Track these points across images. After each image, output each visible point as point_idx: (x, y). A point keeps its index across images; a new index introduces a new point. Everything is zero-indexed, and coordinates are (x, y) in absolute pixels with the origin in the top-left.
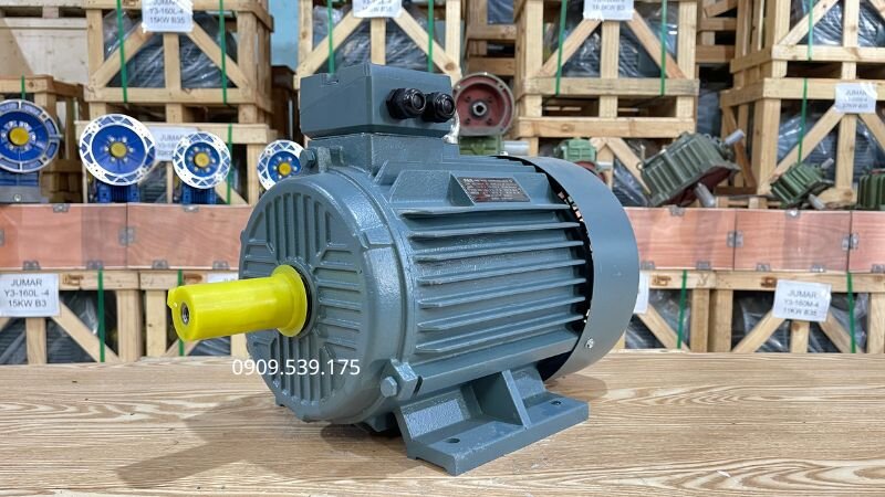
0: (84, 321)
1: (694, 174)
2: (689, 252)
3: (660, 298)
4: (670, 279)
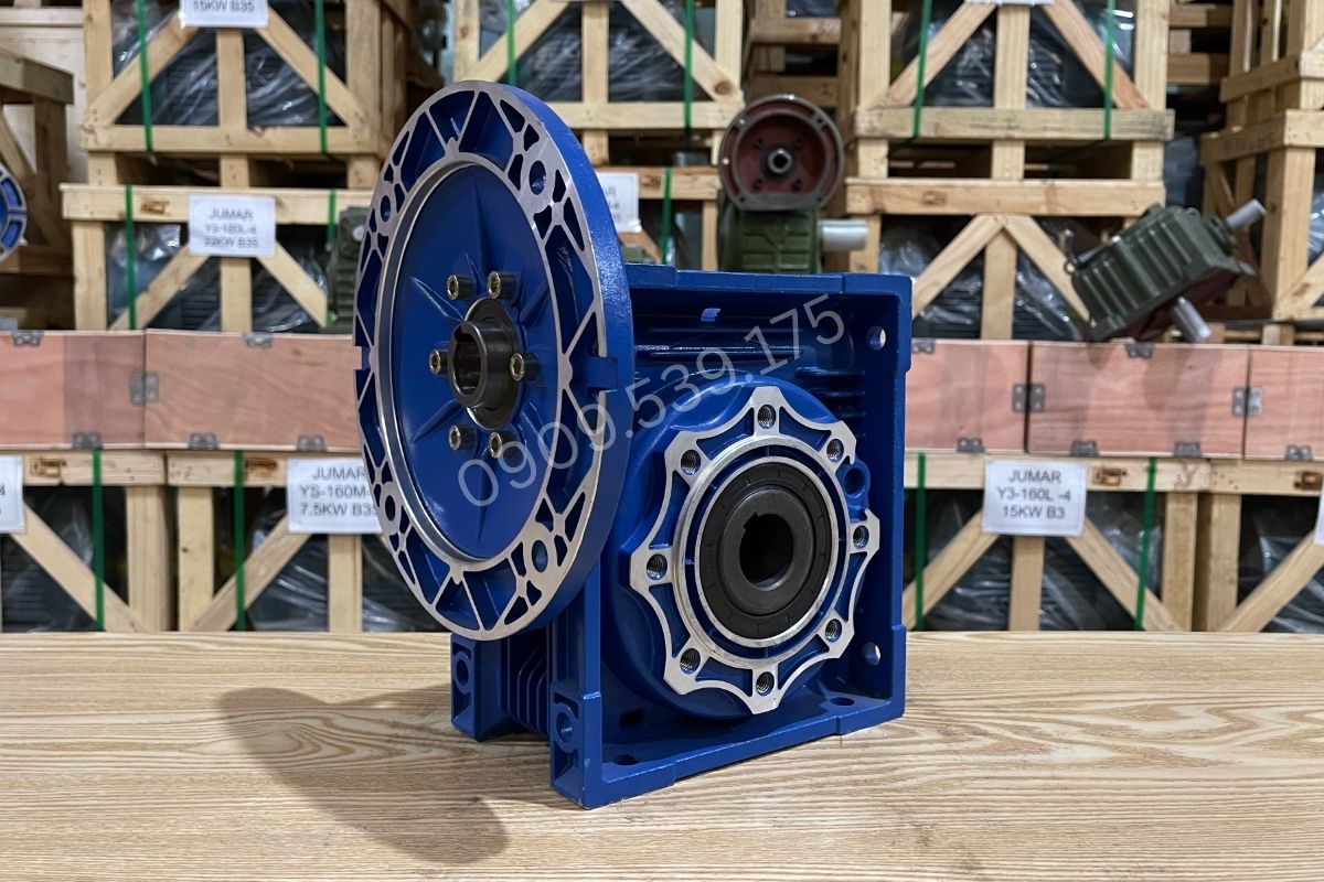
0: (68, 542)
1: (1172, 283)
2: (1161, 424)
3: (1106, 508)
4: (1124, 474)
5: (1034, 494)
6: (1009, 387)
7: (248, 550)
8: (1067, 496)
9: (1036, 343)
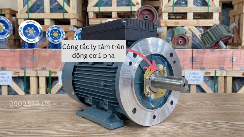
0: (20, 86)
1: (218, 38)
2: (217, 64)
3: (207, 79)
4: (210, 73)
5: (194, 77)
6: (189, 58)
7: (52, 88)
8: (200, 77)
9: (194, 49)
